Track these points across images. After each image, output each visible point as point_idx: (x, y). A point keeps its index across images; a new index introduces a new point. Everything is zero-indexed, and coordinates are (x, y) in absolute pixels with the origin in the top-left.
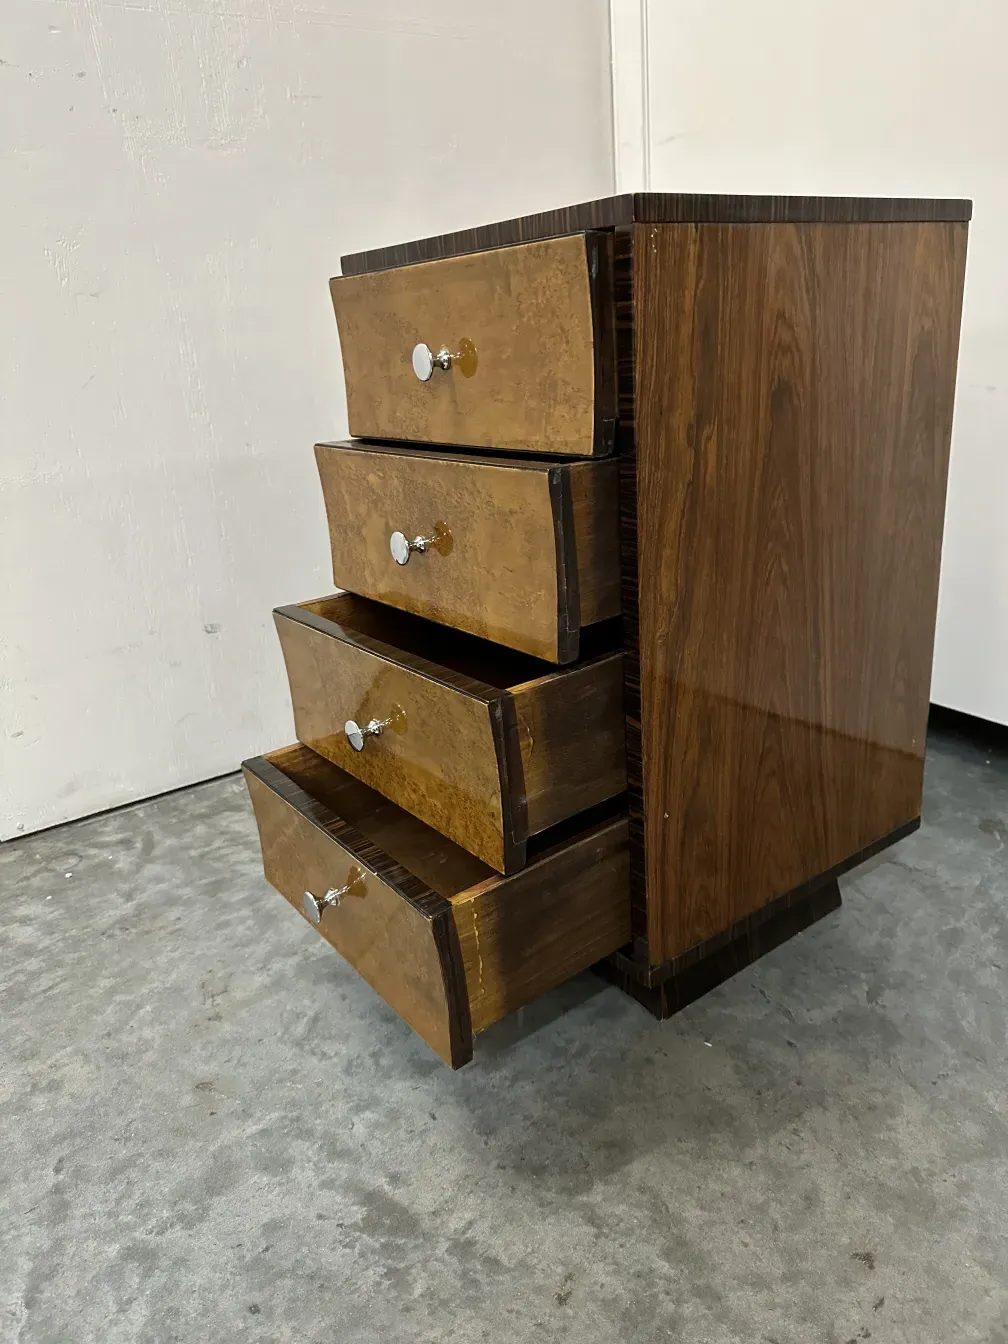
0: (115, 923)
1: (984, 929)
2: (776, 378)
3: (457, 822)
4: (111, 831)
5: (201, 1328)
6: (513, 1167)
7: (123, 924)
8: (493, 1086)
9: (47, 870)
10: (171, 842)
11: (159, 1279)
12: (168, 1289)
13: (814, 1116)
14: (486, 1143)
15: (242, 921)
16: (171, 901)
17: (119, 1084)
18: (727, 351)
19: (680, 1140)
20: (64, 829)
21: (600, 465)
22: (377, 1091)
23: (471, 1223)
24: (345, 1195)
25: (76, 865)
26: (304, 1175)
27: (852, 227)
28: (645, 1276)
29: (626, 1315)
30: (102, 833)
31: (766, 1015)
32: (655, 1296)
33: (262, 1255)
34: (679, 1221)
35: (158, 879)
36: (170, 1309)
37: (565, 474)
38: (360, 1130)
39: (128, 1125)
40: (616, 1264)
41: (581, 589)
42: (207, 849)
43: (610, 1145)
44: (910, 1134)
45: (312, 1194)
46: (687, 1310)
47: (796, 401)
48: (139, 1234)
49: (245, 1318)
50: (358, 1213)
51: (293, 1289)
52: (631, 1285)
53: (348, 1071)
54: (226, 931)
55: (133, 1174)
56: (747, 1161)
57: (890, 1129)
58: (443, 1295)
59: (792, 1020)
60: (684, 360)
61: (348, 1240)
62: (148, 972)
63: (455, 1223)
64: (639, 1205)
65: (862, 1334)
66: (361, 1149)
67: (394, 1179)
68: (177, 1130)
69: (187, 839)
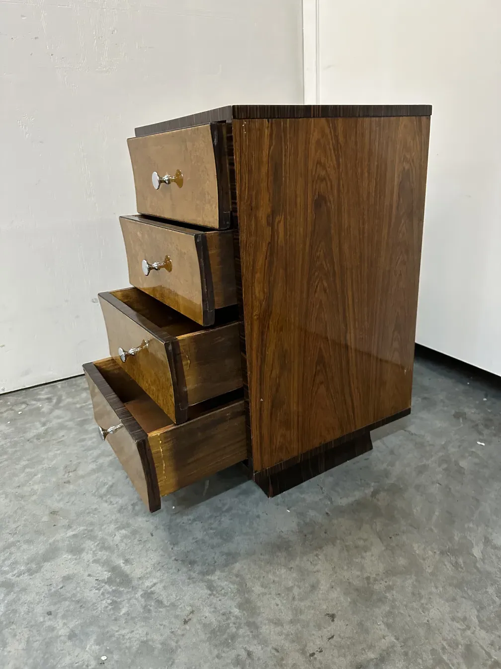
0: (35, 436)
1: (440, 466)
2: (317, 193)
3: (161, 398)
4: (44, 393)
5: (24, 619)
6: (181, 561)
7: (38, 437)
8: (183, 523)
9: (12, 410)
10: (70, 400)
11: (12, 596)
12: (14, 601)
13: (329, 549)
14: (172, 549)
15: (91, 439)
16: (62, 427)
17: (17, 509)
18: (288, 180)
19: (261, 554)
20: (24, 391)
21: (222, 233)
22: (130, 521)
23: (155, 584)
24: (103, 566)
25: (24, 408)
26: (87, 557)
27: (360, 119)
28: (227, 615)
29: (213, 632)
30: (40, 394)
31: (320, 499)
32: (229, 624)
33: (59, 590)
34: (250, 591)
35: (59, 416)
36: (13, 610)
37: (204, 237)
38: (118, 538)
39: (17, 528)
40: (215, 608)
41: (215, 291)
42: (84, 404)
43: (229, 554)
44: (371, 560)
45: (89, 565)
46: (241, 631)
47: (328, 204)
48: (9, 576)
49: (44, 617)
50: (106, 575)
51: (69, 606)
52: (219, 618)
53: (119, 511)
54: (82, 443)
55: (13, 549)
56: (290, 567)
57: (363, 557)
58: (134, 615)
59: (332, 502)
60: (264, 185)
61: (99, 587)
62: (44, 459)
63: (148, 583)
64: (233, 583)
65: (319, 650)
66: (115, 546)
67: (127, 561)
68: (37, 531)
69: (77, 399)
